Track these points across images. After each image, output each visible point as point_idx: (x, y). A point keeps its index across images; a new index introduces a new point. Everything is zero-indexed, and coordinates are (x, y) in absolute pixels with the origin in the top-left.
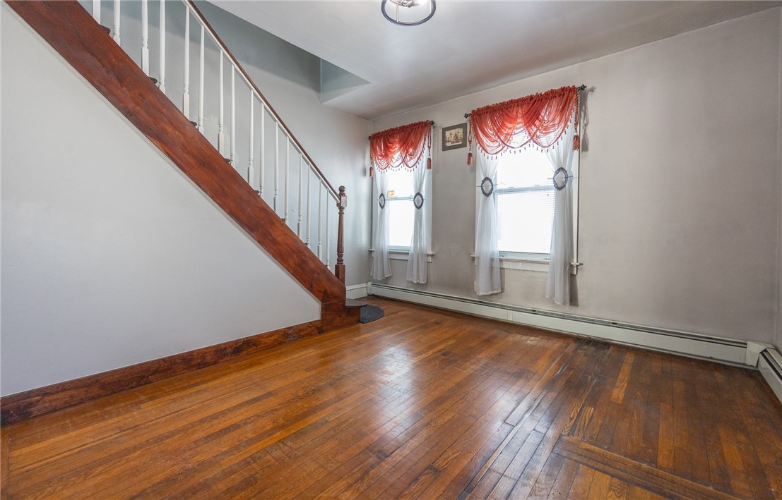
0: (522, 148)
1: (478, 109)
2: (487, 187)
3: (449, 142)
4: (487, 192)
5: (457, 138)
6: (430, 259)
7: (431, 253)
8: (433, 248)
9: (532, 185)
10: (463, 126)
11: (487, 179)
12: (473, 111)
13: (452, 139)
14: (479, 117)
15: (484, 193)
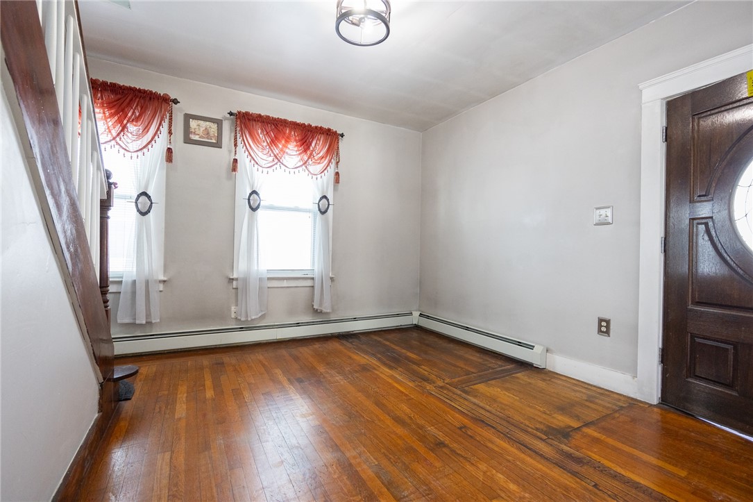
0: (296, 170)
1: (246, 112)
2: (255, 200)
3: (195, 133)
4: (254, 207)
5: (208, 133)
6: (161, 287)
7: (162, 278)
8: (165, 271)
9: (292, 206)
10: (219, 123)
11: (254, 192)
12: (239, 113)
13: (201, 131)
14: (245, 121)
15: (250, 207)
